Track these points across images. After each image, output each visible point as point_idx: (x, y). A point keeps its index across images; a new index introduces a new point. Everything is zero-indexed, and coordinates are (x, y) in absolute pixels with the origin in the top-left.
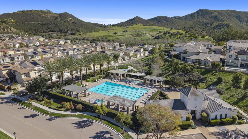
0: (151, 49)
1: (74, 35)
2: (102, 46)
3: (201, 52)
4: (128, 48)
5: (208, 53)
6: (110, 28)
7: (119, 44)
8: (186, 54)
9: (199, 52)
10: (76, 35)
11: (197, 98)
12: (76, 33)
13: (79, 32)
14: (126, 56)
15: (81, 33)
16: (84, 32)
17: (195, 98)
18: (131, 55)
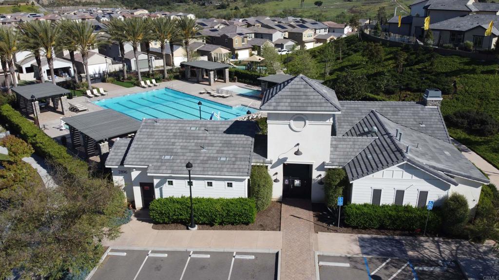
1: (224, 10)
10: (227, 9)
11: (304, 117)
12: (228, 5)
13: (235, 3)
14: (287, 42)
15: (240, 4)
16: (247, 1)
17: (294, 117)
18: (304, 39)
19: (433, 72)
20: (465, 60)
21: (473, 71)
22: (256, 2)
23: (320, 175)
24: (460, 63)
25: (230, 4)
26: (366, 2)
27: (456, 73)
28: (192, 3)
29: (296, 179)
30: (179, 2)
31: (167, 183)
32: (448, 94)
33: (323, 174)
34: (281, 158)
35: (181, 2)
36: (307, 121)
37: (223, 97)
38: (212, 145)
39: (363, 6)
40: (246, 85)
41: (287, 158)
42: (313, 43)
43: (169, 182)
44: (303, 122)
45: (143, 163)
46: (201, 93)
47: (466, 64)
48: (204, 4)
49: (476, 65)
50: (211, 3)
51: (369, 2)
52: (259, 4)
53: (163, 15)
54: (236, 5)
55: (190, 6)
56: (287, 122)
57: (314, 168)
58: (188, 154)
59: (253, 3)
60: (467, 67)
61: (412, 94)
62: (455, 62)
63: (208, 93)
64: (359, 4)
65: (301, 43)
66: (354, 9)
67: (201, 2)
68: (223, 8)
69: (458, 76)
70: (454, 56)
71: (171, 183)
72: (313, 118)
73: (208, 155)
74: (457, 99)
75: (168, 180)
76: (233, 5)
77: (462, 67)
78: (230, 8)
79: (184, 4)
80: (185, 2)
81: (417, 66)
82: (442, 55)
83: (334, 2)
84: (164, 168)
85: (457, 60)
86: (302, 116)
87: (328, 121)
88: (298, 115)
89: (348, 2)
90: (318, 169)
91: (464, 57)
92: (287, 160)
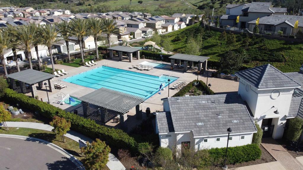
0: (191, 18)
1: (81, 6)
2: (114, 16)
3: (274, 12)
4: (154, 18)
5: (285, 13)
7: (141, 13)
8: (248, 16)
9: (270, 12)
10: (83, 5)
11: (279, 90)
12: (84, 3)
13: (88, 1)
14: (148, 29)
15: (91, 2)
16: (95, 1)
17: (274, 91)
18: (157, 27)
19: (267, 49)
20: (283, 42)
21: (290, 48)
22: (101, 1)
23: (282, 123)
24: (280, 44)
25: (85, 2)
26: (167, 1)
27: (281, 49)
28: (59, 2)
29: (266, 127)
30: (50, 2)
31: (204, 141)
32: (282, 62)
33: (284, 122)
34: (262, 116)
35: (51, 1)
36: (281, 93)
37: (148, 70)
38: (223, 112)
39: (166, 3)
40: (153, 60)
41: (266, 115)
42: (161, 29)
43: (205, 140)
44: (278, 94)
45: (187, 129)
46: (130, 68)
47: (284, 44)
48: (67, 3)
49: (290, 45)
50: (72, 2)
51: (169, 1)
52: (103, 2)
53: (48, 11)
54: (89, 3)
55: (58, 4)
56: (269, 94)
57: (280, 119)
58: (212, 120)
59: (100, 2)
60: (285, 46)
61: (260, 62)
62: (277, 43)
63: (134, 68)
64: (163, 2)
65: (155, 29)
66: (161, 5)
67: (65, 1)
68: (81, 5)
69: (283, 51)
70: (275, 40)
71: (206, 141)
72: (284, 91)
73: (224, 120)
74: (288, 65)
75: (205, 139)
76: (87, 3)
77: (282, 46)
78: (86, 5)
79: (54, 2)
80: (54, 1)
81: (255, 46)
82: (267, 39)
83: (149, 1)
84: (202, 131)
85: (277, 42)
86: (278, 90)
87: (291, 92)
88: (276, 90)
89: (157, 1)
90: (281, 120)
91: (281, 40)
92: (266, 117)
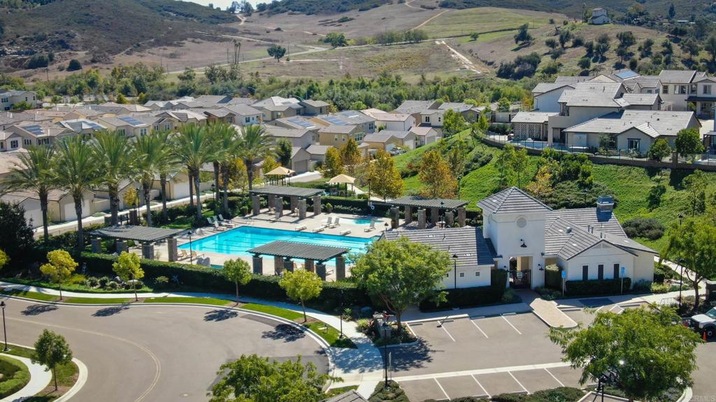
1: (43, 69)
2: (208, 111)
4: (340, 116)
6: (242, 23)
8: (568, 115)
11: (525, 218)
17: (518, 218)
23: (539, 265)
38: (454, 246)
73: (455, 253)
